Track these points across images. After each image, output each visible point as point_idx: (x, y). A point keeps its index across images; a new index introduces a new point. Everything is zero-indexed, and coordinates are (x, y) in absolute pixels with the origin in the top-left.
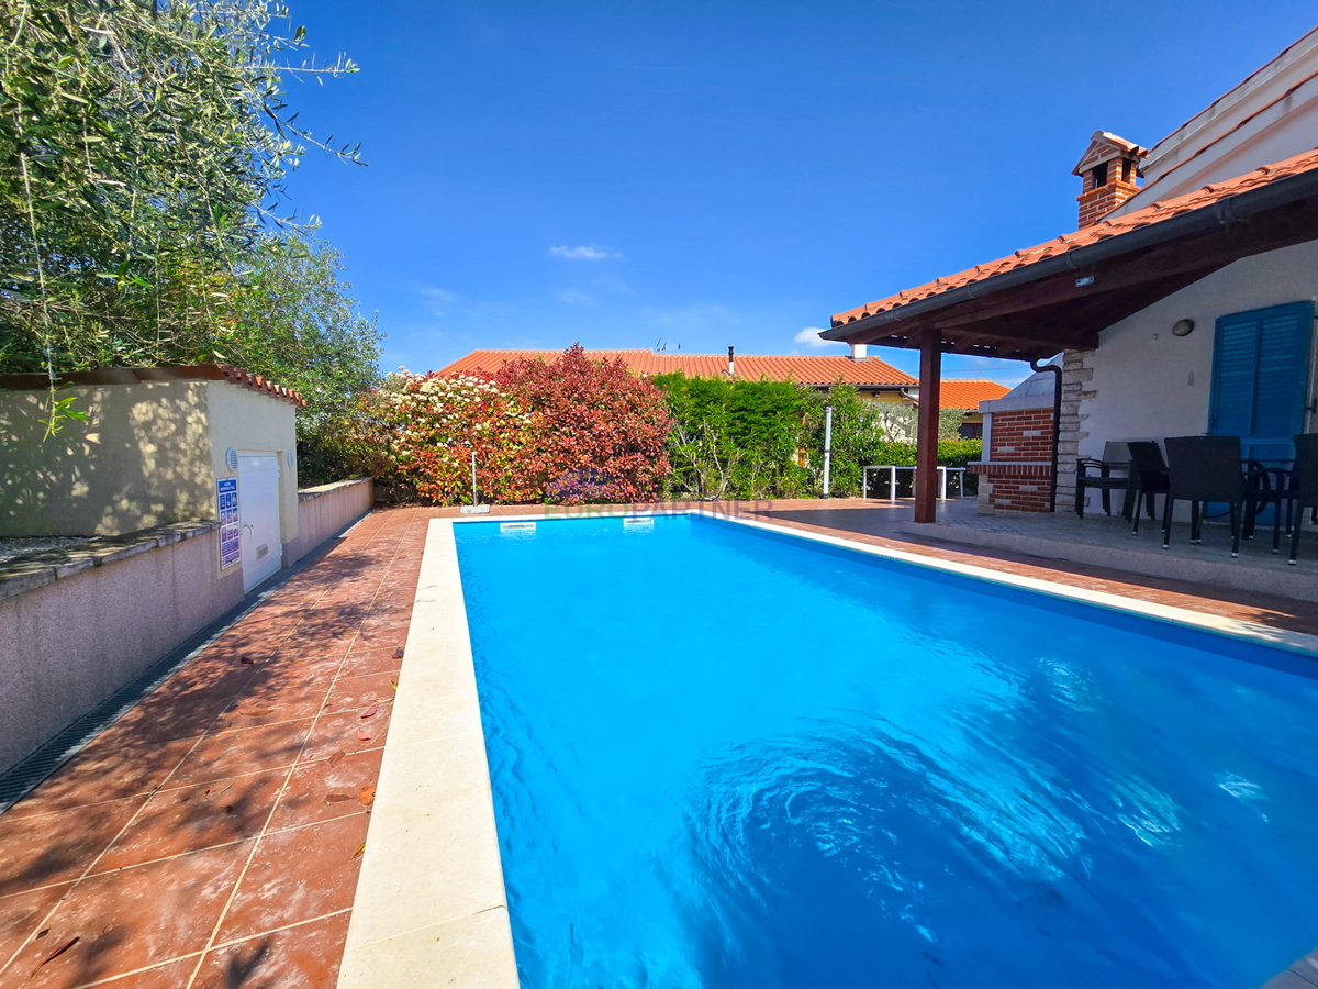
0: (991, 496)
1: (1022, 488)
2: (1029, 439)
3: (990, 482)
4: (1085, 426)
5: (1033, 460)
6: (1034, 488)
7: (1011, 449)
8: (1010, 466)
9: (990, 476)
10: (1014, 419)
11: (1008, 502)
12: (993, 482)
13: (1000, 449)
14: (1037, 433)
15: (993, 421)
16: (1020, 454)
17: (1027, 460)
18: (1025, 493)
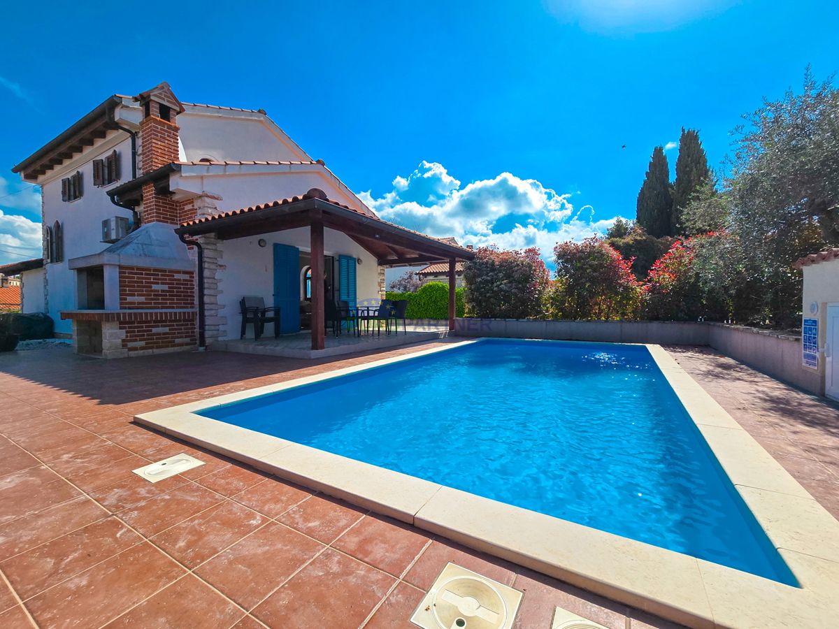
0: (123, 341)
1: (154, 330)
2: (158, 291)
3: (121, 328)
4: (221, 286)
5: (162, 308)
6: (167, 330)
7: (142, 299)
8: (135, 313)
9: (121, 323)
10: (142, 274)
11: (143, 343)
12: (124, 328)
13: (129, 299)
14: (166, 287)
15: (120, 273)
16: (151, 303)
17: (158, 308)
18: (159, 334)
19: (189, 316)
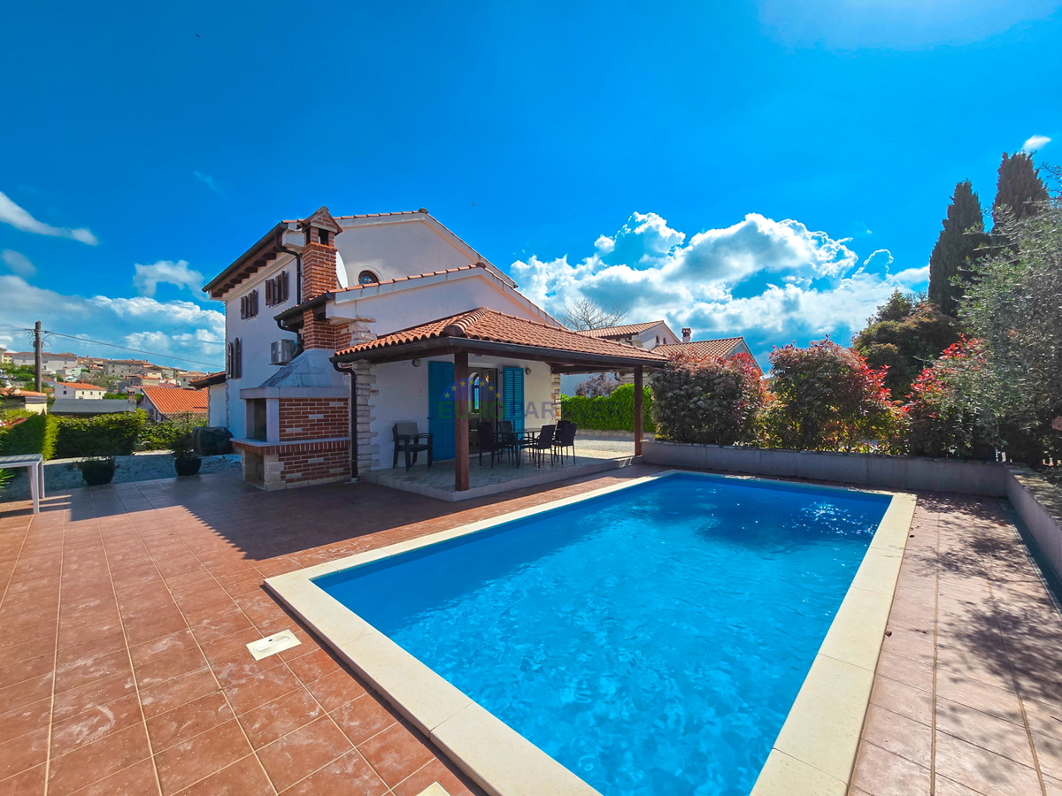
0: (282, 473)
1: (310, 461)
2: (314, 421)
3: (280, 460)
4: (373, 413)
5: (318, 438)
6: (321, 460)
7: (299, 430)
8: (293, 445)
9: (280, 455)
10: (299, 405)
11: (299, 474)
12: (283, 460)
13: (288, 430)
14: (321, 416)
15: (280, 405)
16: (307, 434)
17: (314, 438)
18: (315, 465)
19: (343, 445)
